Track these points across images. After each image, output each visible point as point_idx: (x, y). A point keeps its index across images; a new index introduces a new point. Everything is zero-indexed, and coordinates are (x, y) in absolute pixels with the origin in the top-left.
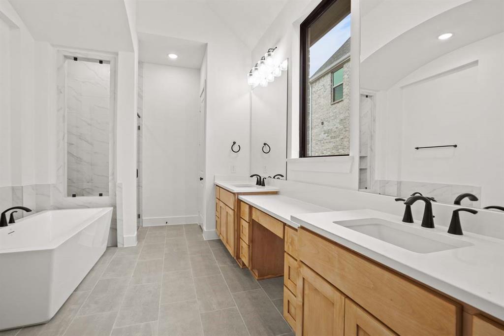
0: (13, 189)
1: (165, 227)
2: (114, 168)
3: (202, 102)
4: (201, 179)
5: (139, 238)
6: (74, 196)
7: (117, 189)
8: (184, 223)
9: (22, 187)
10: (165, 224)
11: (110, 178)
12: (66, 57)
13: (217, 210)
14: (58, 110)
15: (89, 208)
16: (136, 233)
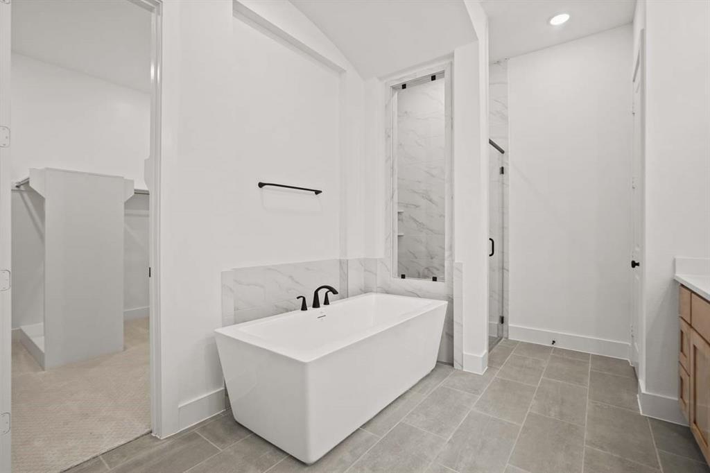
0: (340, 262)
1: (549, 351)
2: (452, 238)
3: (637, 92)
4: (634, 264)
5: (492, 361)
6: (403, 277)
7: (456, 272)
8: (592, 351)
9: (347, 261)
10: (549, 344)
11: (447, 254)
12: (394, 88)
13: (682, 351)
14: (386, 161)
15: (419, 296)
16: (486, 351)
